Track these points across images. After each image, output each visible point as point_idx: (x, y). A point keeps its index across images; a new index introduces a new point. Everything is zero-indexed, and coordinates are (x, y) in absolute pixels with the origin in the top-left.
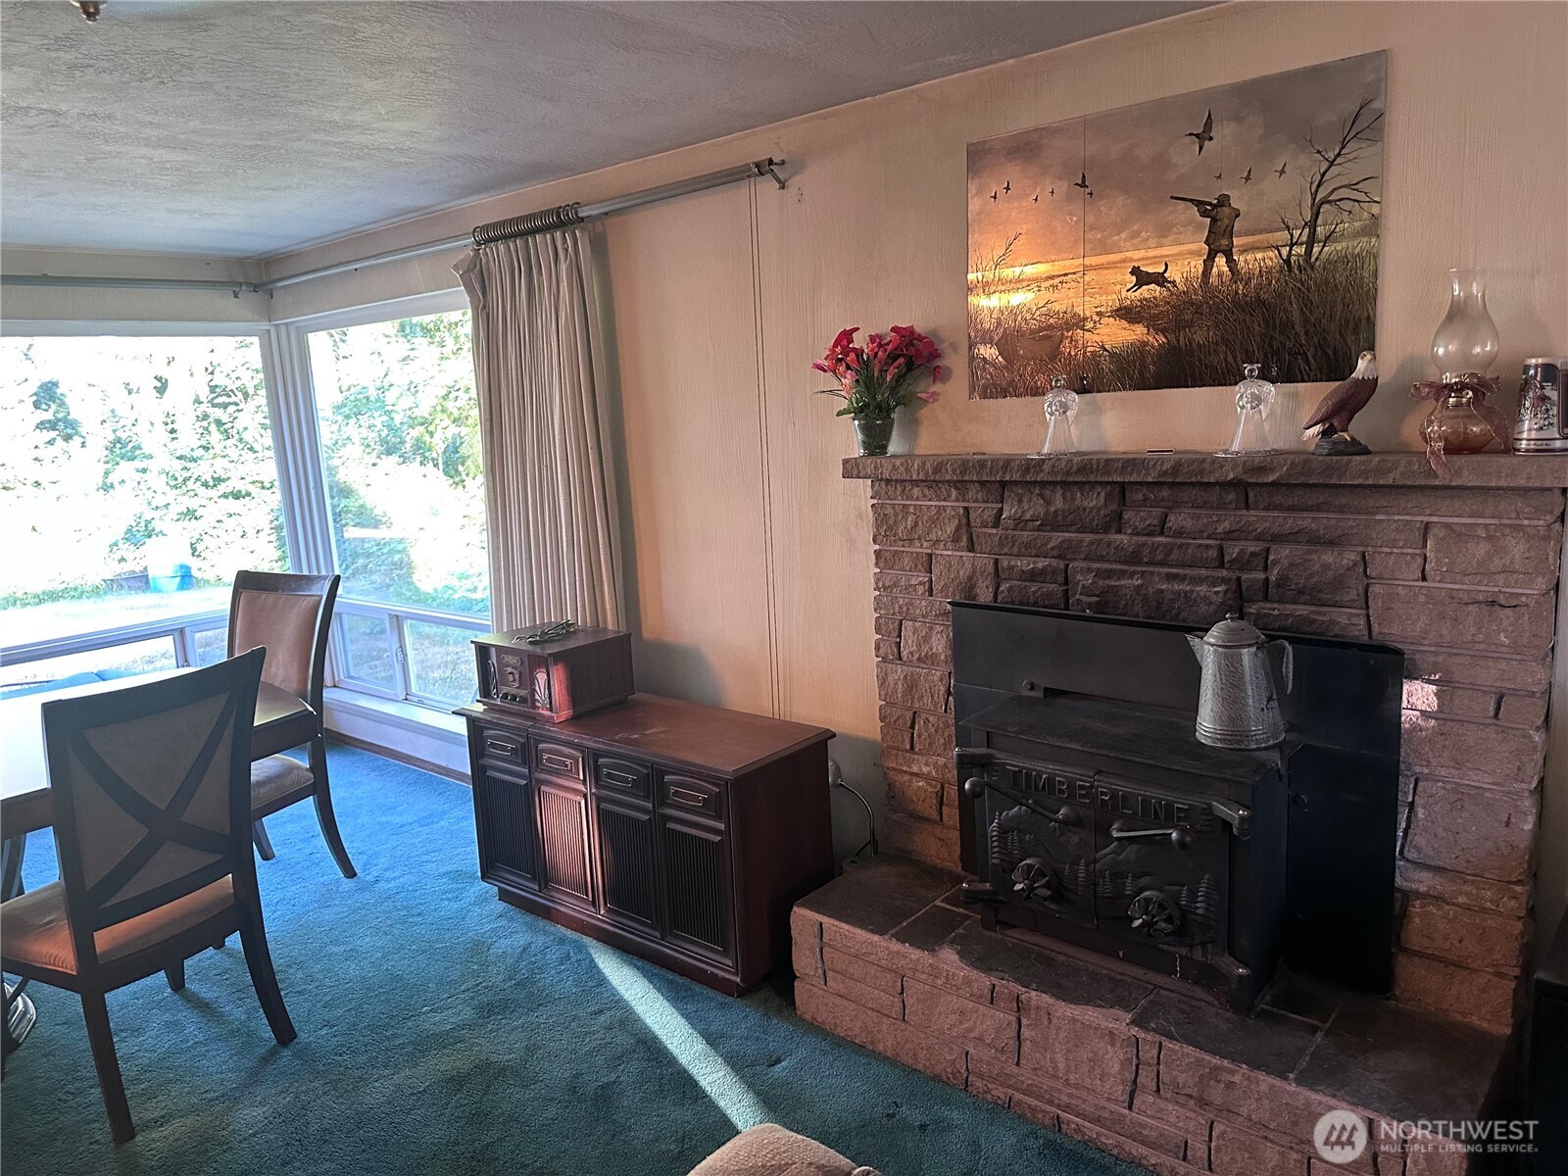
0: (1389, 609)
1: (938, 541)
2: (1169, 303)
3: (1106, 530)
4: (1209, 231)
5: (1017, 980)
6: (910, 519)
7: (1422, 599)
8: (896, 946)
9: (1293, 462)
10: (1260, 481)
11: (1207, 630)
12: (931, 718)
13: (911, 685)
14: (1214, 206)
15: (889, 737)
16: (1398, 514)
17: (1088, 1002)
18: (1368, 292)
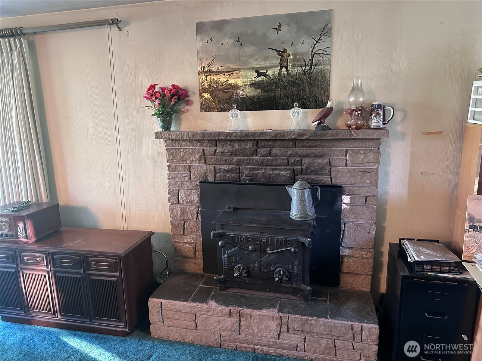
0: (337, 175)
1: (193, 161)
2: (268, 82)
3: (252, 155)
4: (280, 60)
5: (238, 306)
6: (182, 153)
7: (346, 171)
8: (193, 304)
9: (311, 132)
10: (302, 138)
11: (293, 185)
12: (191, 222)
13: (183, 212)
14: (282, 52)
15: (174, 231)
16: (339, 147)
17: (263, 308)
18: (327, 82)
